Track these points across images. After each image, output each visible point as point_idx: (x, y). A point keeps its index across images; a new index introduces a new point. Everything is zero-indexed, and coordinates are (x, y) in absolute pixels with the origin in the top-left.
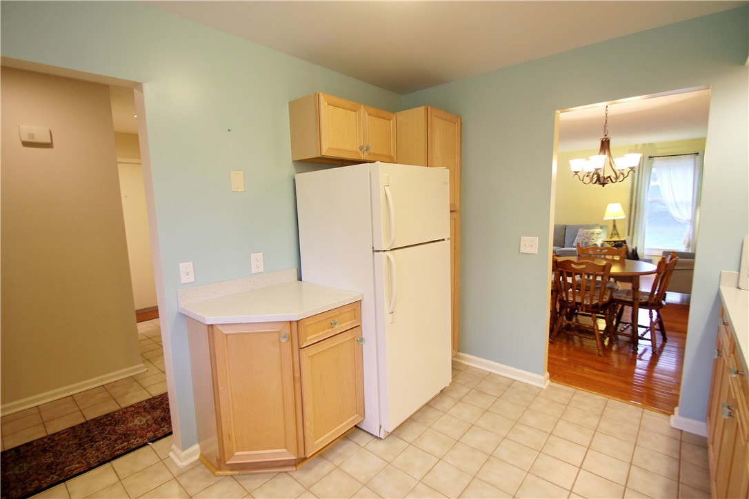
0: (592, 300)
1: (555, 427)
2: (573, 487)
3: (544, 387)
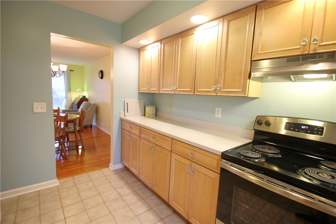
0: (59, 134)
1: (80, 197)
2: (109, 211)
3: (58, 184)
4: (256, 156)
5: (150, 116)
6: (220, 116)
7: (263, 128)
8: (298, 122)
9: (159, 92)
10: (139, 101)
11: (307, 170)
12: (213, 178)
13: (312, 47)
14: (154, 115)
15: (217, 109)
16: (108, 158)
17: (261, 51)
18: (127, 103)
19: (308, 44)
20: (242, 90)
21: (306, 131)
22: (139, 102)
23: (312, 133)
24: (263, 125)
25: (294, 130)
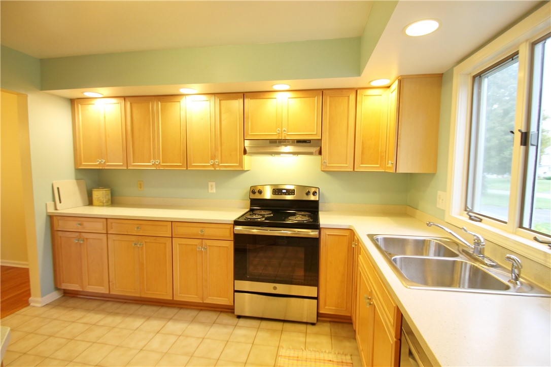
4: (259, 217)
5: (103, 203)
6: (214, 191)
7: (257, 196)
8: (279, 188)
9: (127, 167)
10: (77, 183)
11: (290, 218)
12: (227, 247)
13: (283, 135)
14: (110, 202)
15: (210, 184)
16: (27, 289)
17: (251, 132)
18: (58, 188)
19: (281, 132)
20: (239, 164)
21: (285, 194)
22: (79, 185)
23: (289, 194)
24: (257, 193)
25: (278, 194)
